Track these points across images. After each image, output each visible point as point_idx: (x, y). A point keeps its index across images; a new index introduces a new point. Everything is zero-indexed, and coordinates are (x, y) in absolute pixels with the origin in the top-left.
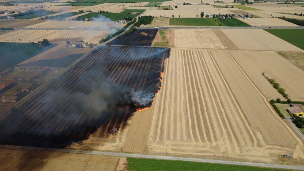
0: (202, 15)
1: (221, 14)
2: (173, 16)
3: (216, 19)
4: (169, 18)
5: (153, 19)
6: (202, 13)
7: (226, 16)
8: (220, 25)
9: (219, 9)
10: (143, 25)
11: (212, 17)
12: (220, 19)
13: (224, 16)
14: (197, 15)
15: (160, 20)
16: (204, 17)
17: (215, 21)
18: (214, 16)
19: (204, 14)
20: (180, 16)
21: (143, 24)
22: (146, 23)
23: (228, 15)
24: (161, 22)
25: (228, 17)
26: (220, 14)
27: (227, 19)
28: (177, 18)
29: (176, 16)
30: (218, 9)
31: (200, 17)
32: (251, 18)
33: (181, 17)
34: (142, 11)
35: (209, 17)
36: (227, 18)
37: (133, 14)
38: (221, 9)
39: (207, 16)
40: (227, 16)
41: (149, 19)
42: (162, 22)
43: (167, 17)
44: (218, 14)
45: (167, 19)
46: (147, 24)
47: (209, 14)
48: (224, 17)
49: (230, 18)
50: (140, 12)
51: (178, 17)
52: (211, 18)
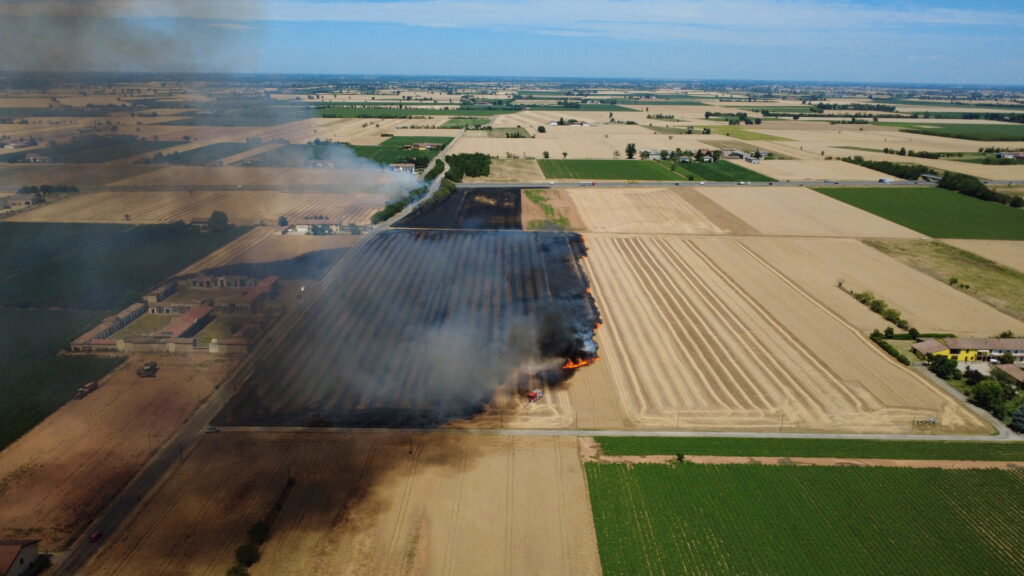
0: (631, 150)
1: (683, 150)
2: (546, 155)
3: (673, 162)
4: (535, 161)
5: (490, 162)
6: (629, 145)
7: (699, 155)
8: (691, 179)
9: (671, 138)
10: (470, 178)
11: (658, 157)
12: (684, 162)
13: (690, 154)
14: (617, 153)
15: (510, 165)
16: (637, 157)
17: (673, 169)
18: (664, 154)
19: (636, 148)
20: (565, 154)
21: (469, 175)
22: (478, 172)
23: (704, 152)
24: (519, 172)
25: (707, 159)
26: (678, 150)
27: (703, 164)
28: (558, 161)
29: (556, 155)
30: (666, 137)
31: (624, 156)
32: (768, 161)
33: (568, 157)
34: (445, 142)
35: (651, 158)
36: (703, 161)
37: (421, 149)
38: (676, 136)
39: (645, 155)
40: (703, 155)
41: (478, 164)
42: (522, 170)
43: (530, 158)
44: (675, 150)
45: (531, 163)
46: (479, 176)
47: (649, 151)
48: (694, 159)
49: (710, 161)
50: (441, 144)
51: (561, 157)
52: (658, 161)
